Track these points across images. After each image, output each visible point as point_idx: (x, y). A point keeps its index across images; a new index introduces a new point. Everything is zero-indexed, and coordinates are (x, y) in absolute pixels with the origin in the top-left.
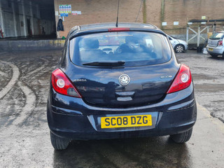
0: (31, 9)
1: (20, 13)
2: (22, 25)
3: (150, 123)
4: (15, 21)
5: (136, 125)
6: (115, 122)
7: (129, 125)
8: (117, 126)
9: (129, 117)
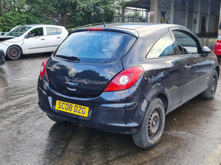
0: (209, 7)
1: (195, 11)
2: (195, 23)
3: (86, 115)
4: (187, 19)
5: (77, 113)
6: (64, 106)
7: (72, 112)
8: (64, 110)
9: (74, 105)
